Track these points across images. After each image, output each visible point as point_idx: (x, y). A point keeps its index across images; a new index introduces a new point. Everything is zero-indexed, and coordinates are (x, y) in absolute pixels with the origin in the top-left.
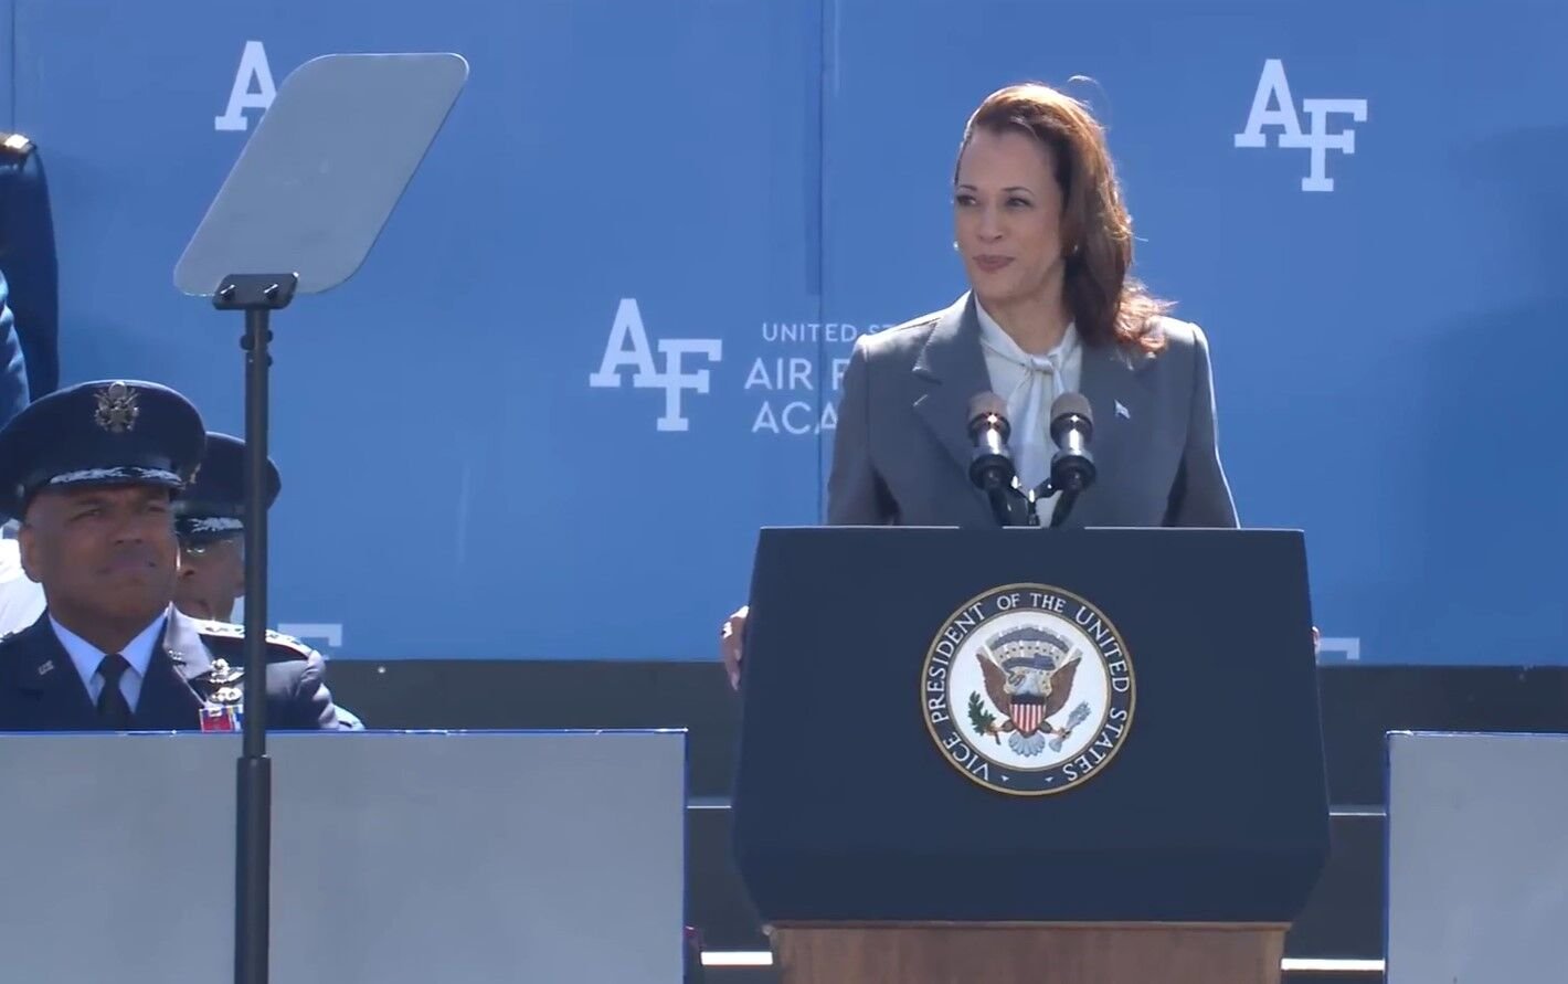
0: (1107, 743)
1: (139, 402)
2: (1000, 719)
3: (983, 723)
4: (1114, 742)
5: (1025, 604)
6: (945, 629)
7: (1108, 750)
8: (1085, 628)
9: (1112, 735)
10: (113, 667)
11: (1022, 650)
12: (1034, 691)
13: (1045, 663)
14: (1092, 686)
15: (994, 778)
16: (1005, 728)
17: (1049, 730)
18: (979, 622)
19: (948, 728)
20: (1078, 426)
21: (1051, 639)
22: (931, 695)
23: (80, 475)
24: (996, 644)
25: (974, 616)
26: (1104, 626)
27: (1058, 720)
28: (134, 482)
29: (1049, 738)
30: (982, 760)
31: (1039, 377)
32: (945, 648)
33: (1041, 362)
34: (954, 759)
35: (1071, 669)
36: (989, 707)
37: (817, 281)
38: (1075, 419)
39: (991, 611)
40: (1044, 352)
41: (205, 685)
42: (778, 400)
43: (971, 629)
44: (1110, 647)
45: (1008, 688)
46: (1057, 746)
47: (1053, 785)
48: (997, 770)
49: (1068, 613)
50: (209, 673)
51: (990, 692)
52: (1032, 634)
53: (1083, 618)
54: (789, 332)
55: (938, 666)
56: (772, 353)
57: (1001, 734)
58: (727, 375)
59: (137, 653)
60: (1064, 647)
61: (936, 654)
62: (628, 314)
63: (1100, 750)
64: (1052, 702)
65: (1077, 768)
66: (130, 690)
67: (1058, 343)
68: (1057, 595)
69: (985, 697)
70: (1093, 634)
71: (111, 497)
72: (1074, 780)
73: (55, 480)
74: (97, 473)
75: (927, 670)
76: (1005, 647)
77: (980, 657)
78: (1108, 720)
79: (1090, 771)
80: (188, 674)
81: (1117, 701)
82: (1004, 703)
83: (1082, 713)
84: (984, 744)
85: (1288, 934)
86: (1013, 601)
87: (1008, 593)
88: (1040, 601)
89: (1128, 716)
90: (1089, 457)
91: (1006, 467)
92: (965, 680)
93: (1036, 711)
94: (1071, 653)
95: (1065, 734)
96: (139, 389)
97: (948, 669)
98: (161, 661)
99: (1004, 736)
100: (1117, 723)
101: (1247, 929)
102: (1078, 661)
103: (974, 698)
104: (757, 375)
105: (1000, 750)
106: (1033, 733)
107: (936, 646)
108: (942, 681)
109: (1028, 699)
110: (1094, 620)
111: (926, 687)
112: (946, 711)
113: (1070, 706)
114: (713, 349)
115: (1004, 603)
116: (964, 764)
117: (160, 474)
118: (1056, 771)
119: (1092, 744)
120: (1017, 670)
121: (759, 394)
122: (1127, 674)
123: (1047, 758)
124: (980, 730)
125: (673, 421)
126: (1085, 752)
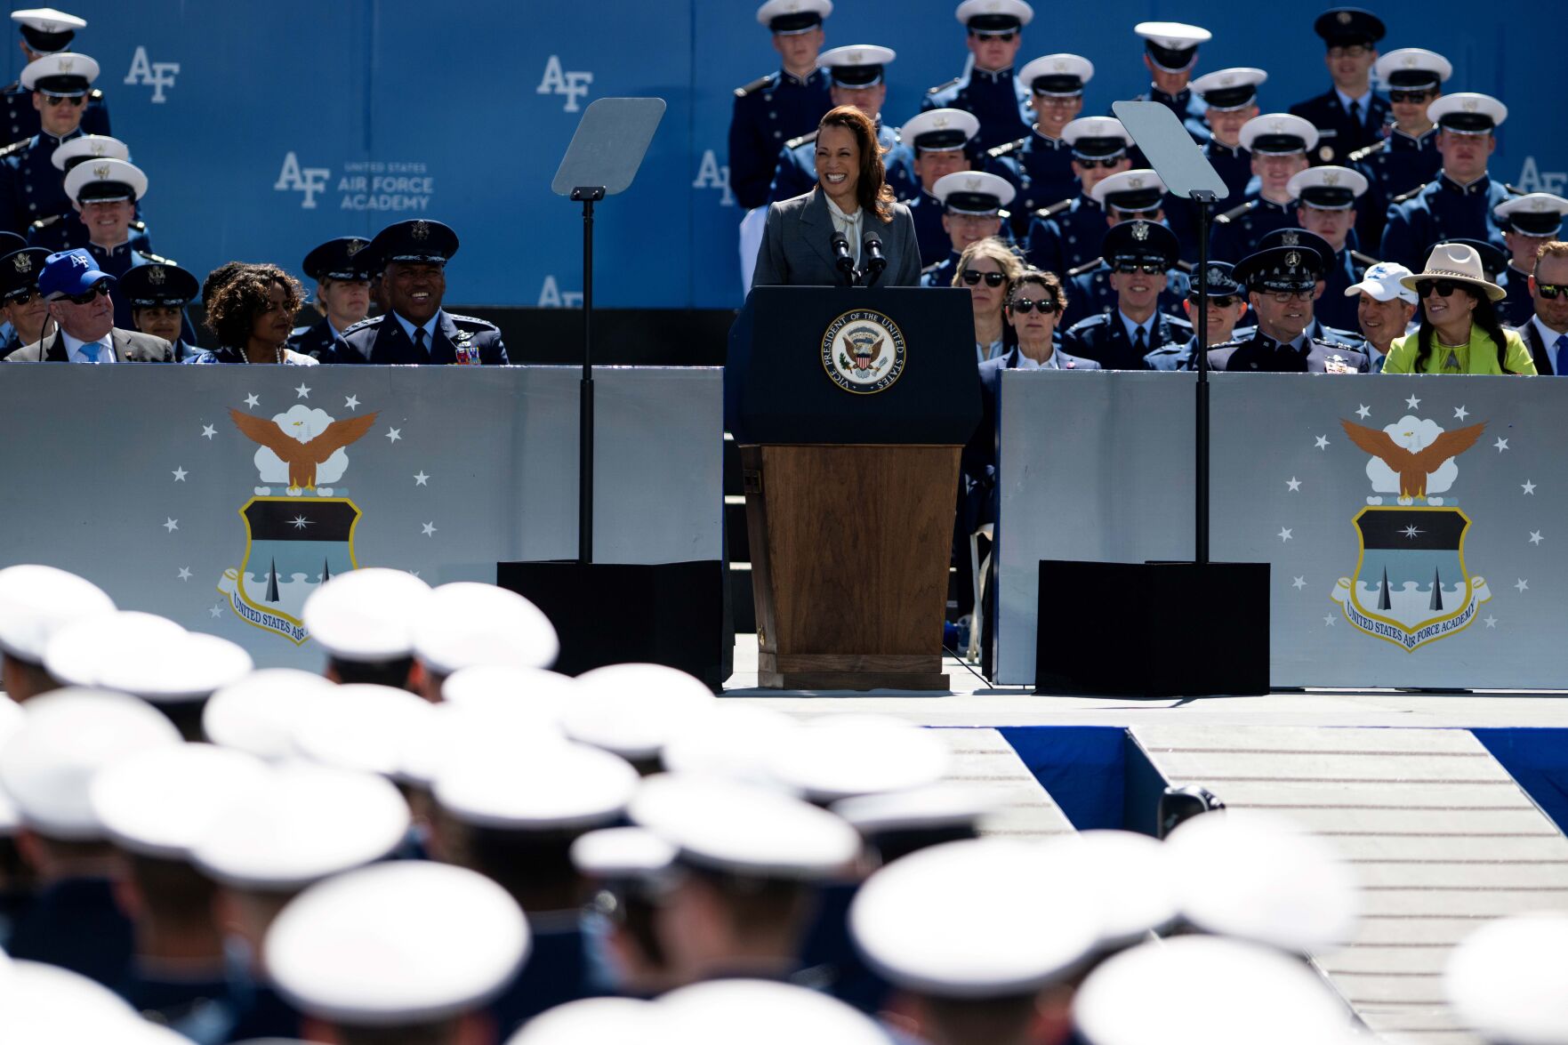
0: (895, 373)
1: (429, 229)
2: (852, 364)
3: (845, 365)
4: (898, 372)
5: (862, 317)
6: (831, 327)
7: (895, 376)
8: (886, 327)
9: (897, 370)
10: (420, 333)
11: (861, 336)
12: (866, 352)
13: (869, 341)
14: (889, 350)
15: (850, 387)
16: (854, 367)
17: (871, 368)
18: (844, 325)
19: (832, 367)
20: (876, 246)
21: (872, 332)
22: (825, 354)
23: (403, 257)
24: (851, 333)
25: (842, 322)
26: (893, 326)
27: (875, 364)
28: (424, 262)
29: (871, 371)
30: (845, 380)
31: (848, 224)
32: (831, 335)
33: (849, 218)
34: (834, 380)
35: (880, 343)
36: (848, 359)
37: (368, 143)
38: (874, 243)
39: (848, 320)
40: (851, 214)
41: (456, 340)
42: (352, 194)
43: (840, 327)
44: (896, 335)
45: (855, 351)
46: (875, 374)
47: (873, 390)
48: (851, 384)
49: (879, 321)
50: (457, 336)
51: (848, 353)
52: (863, 329)
53: (885, 323)
54: (357, 167)
55: (828, 342)
56: (351, 175)
57: (853, 370)
58: (332, 184)
59: (430, 327)
60: (877, 335)
61: (827, 337)
62: (291, 160)
63: (892, 376)
64: (873, 357)
65: (883, 384)
66: (427, 342)
67: (856, 211)
68: (875, 314)
69: (846, 355)
70: (889, 330)
71: (416, 267)
72: (882, 388)
73: (395, 258)
74: (411, 257)
75: (823, 343)
76: (854, 335)
77: (844, 339)
78: (895, 364)
79: (888, 384)
80: (450, 335)
81: (899, 356)
82: (854, 357)
83: (884, 361)
84: (846, 373)
85: (963, 449)
86: (857, 316)
87: (855, 313)
88: (868, 316)
89: (903, 362)
90: (883, 257)
91: (850, 261)
92: (838, 348)
93: (867, 360)
94: (880, 336)
95: (878, 369)
96: (430, 223)
97: (832, 343)
98: (439, 330)
99: (854, 371)
100: (899, 365)
101: (947, 447)
102: (883, 340)
103: (842, 355)
104: (344, 185)
105: (852, 376)
106: (865, 369)
107: (827, 334)
108: (829, 348)
109: (863, 355)
110: (889, 324)
111: (823, 351)
112: (831, 360)
113: (880, 358)
114: (326, 173)
115: (854, 317)
116: (838, 382)
117: (435, 258)
118: (875, 385)
119: (889, 374)
120: (859, 344)
121: (344, 193)
122: (902, 346)
123: (870, 379)
124: (844, 368)
125: (309, 203)
126: (886, 377)
